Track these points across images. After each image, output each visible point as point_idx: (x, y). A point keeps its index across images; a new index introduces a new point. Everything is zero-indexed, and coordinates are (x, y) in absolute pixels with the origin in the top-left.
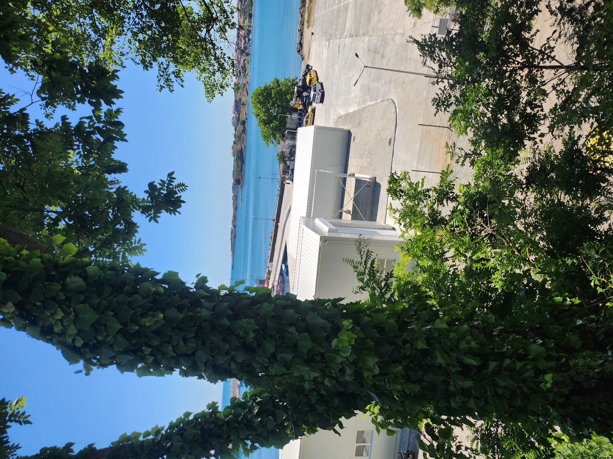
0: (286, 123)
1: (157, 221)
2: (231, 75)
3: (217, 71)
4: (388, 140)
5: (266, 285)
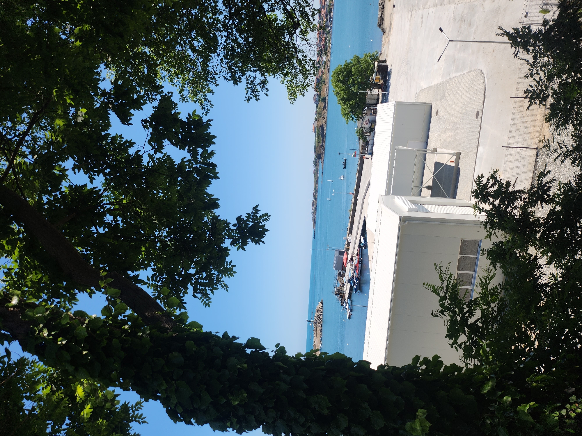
0: (365, 99)
1: (244, 249)
2: (312, 76)
3: (299, 74)
4: (475, 113)
5: (345, 256)
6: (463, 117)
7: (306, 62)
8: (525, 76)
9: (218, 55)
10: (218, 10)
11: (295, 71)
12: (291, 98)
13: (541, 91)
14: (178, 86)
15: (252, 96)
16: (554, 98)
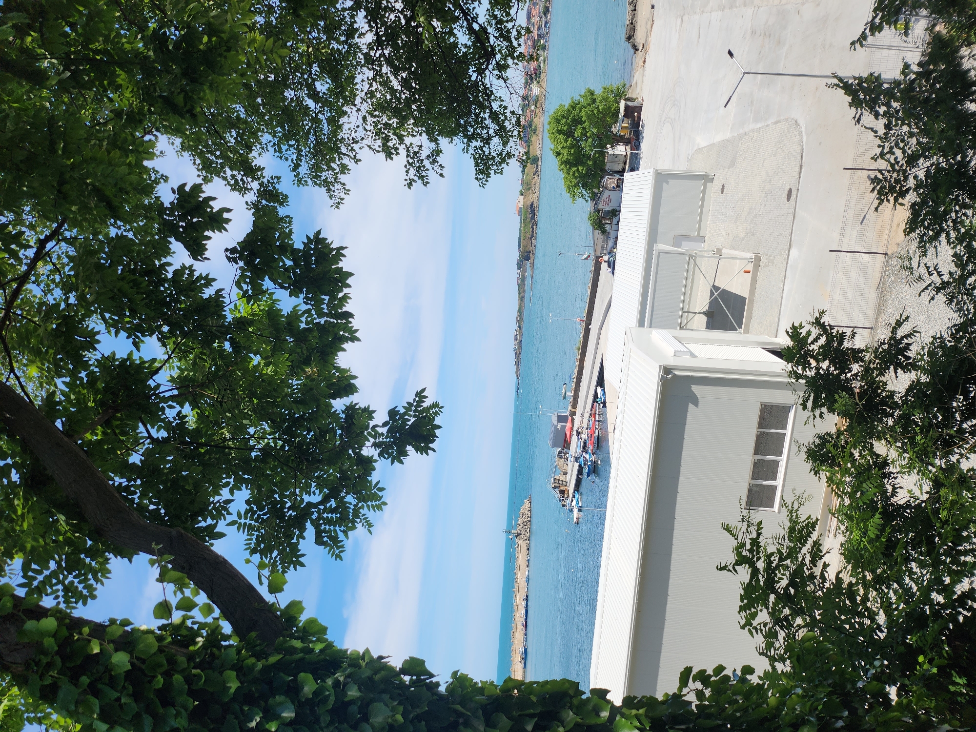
0: (604, 163)
1: (401, 462)
2: (516, 140)
3: (493, 137)
4: (786, 192)
5: (569, 425)
6: (766, 197)
7: (506, 117)
8: (872, 158)
9: (358, 110)
10: (357, 30)
11: (488, 133)
12: (480, 179)
13: (897, 181)
14: (290, 159)
15: (416, 178)
16: (918, 194)
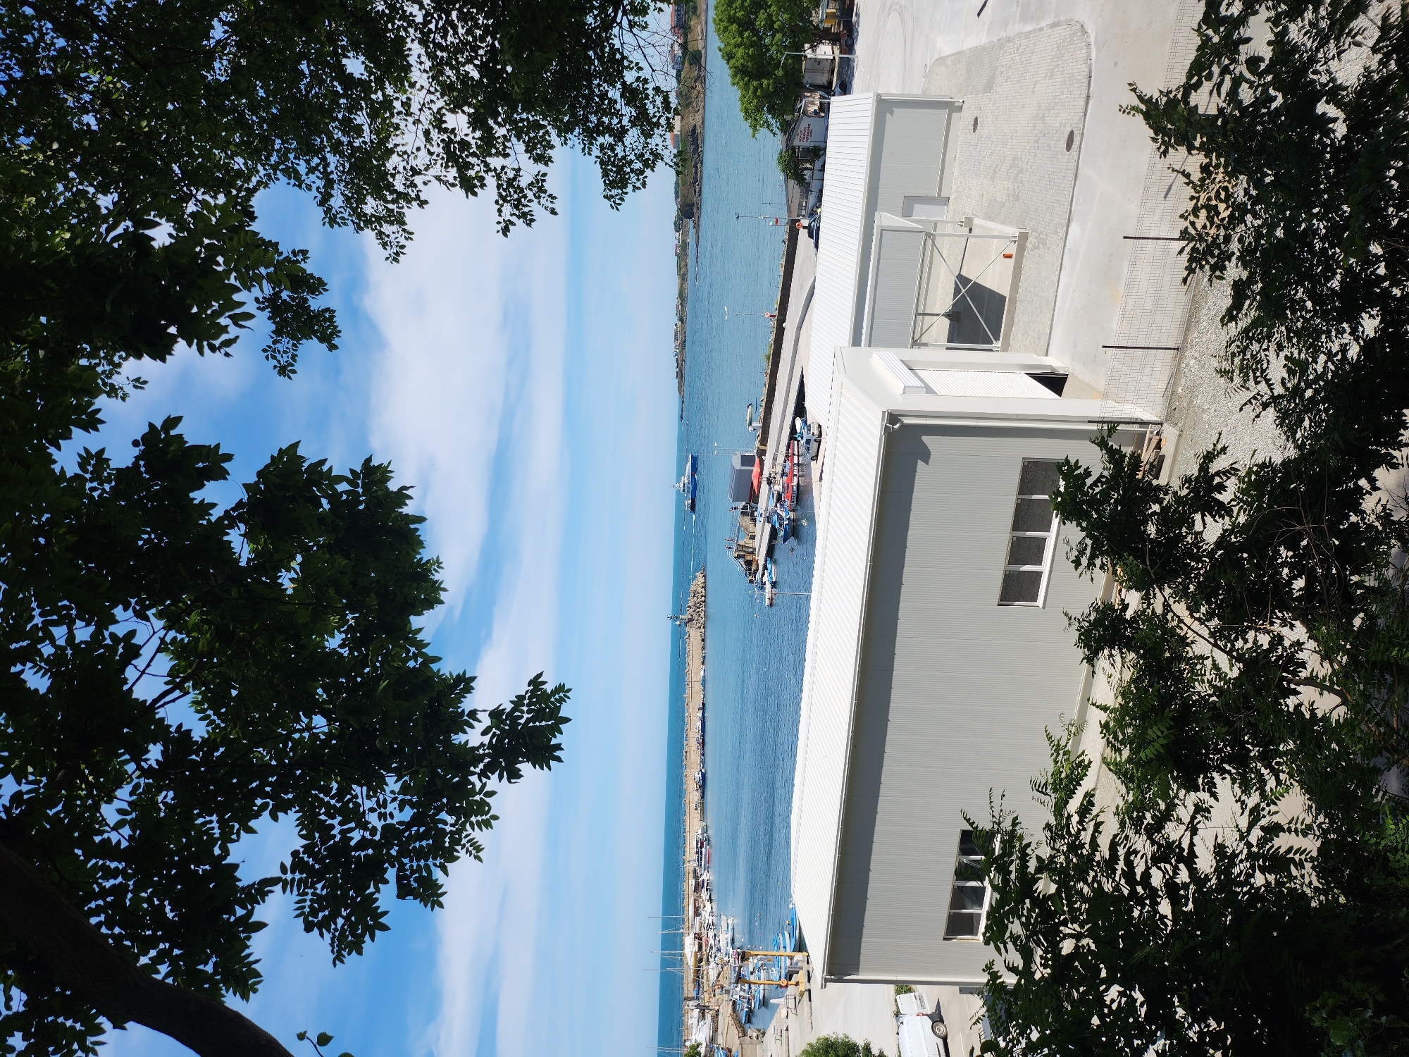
0: (801, 72)
3: (628, 128)
4: (1066, 136)
5: (756, 469)
9: (417, 122)
11: (620, 122)
12: (612, 196)
14: (314, 187)
